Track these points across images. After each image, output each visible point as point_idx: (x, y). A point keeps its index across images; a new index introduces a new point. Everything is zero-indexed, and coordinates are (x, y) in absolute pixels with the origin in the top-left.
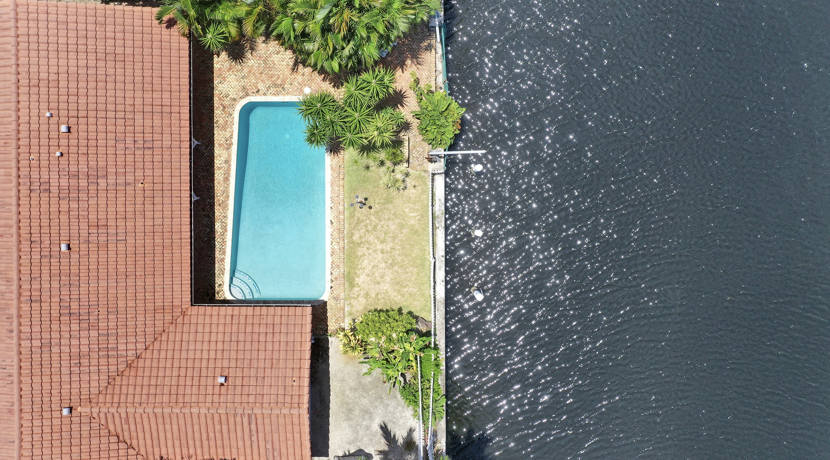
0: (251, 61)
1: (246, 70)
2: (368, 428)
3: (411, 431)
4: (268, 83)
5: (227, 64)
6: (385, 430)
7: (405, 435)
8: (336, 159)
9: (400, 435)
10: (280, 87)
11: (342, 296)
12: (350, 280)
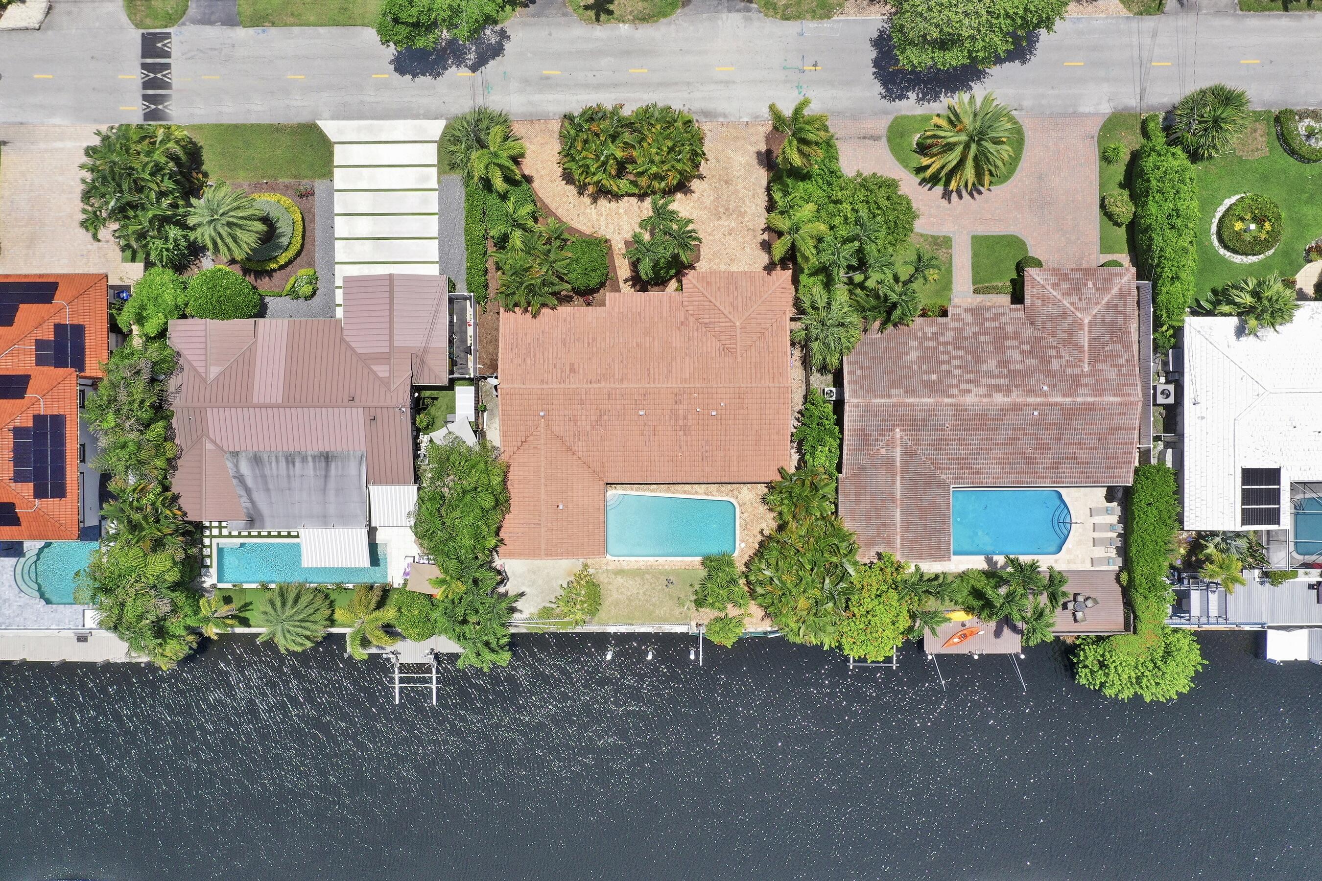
0: (762, 509)
1: (756, 505)
2: (523, 584)
3: (521, 611)
4: (748, 520)
5: (760, 493)
6: (522, 594)
7: (518, 608)
8: (698, 564)
9: (518, 605)
10: (745, 527)
11: (609, 568)
12: (620, 572)
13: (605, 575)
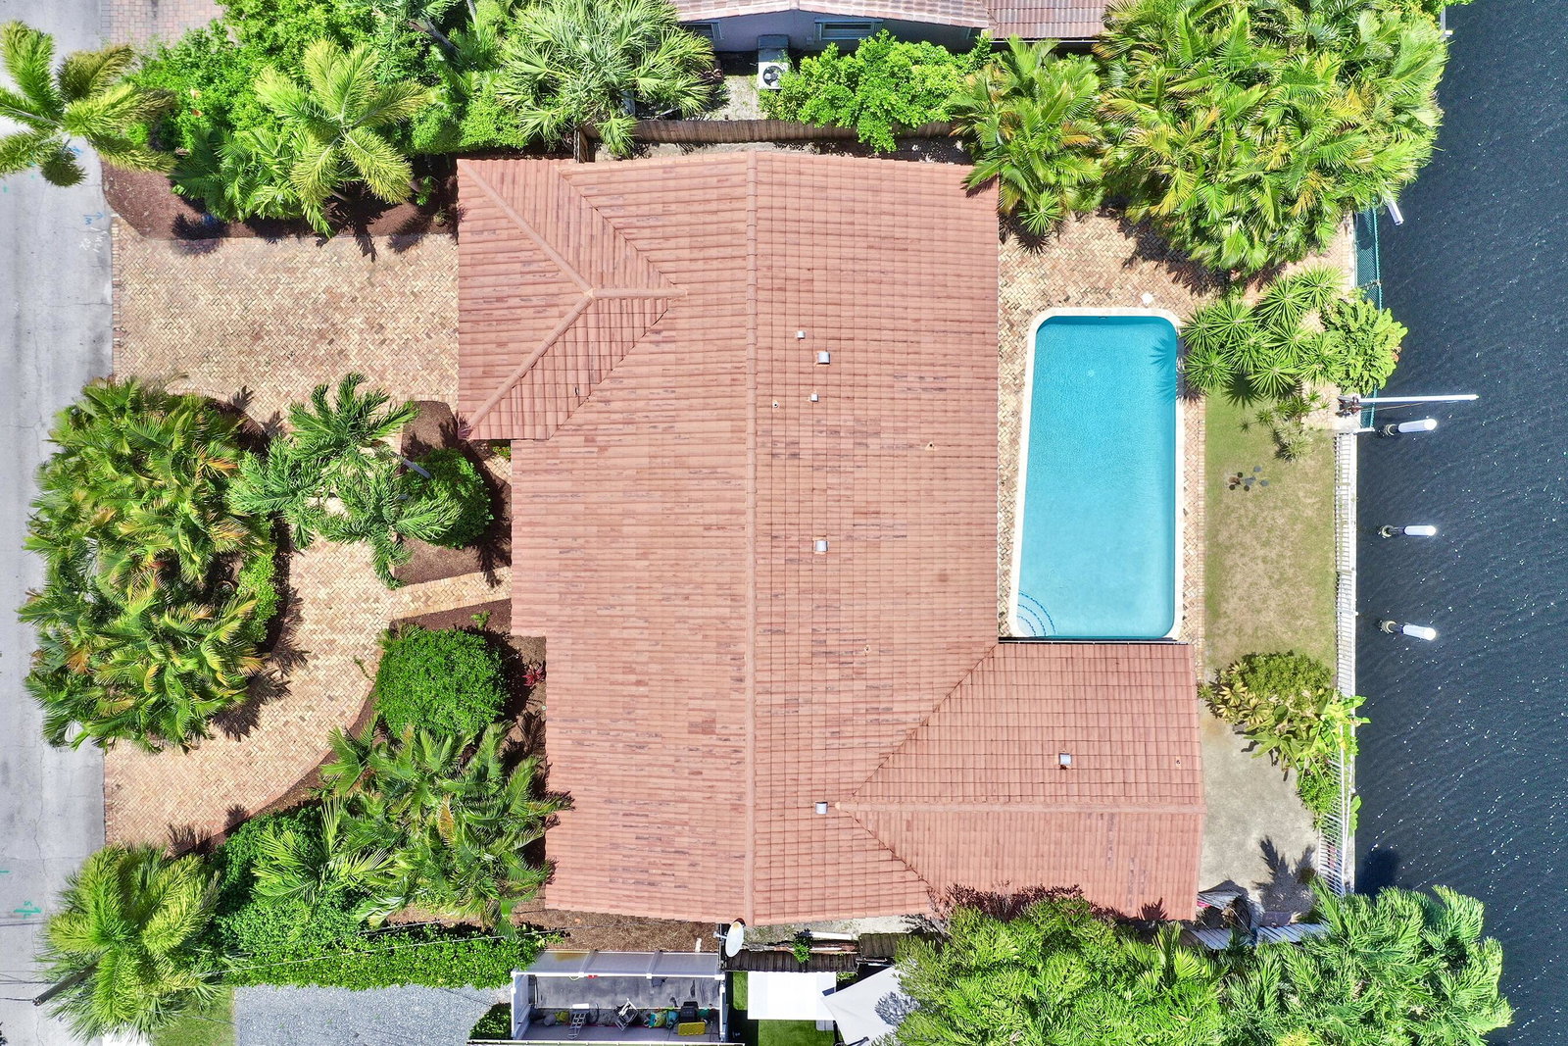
0: (1056, 249)
2: (1240, 846)
3: (1309, 851)
4: (1084, 286)
8: (1193, 411)
9: (1292, 857)
10: (1104, 293)
11: (1201, 631)
12: (1213, 606)
13: (1220, 643)
